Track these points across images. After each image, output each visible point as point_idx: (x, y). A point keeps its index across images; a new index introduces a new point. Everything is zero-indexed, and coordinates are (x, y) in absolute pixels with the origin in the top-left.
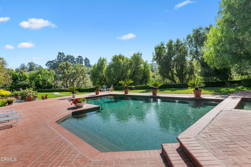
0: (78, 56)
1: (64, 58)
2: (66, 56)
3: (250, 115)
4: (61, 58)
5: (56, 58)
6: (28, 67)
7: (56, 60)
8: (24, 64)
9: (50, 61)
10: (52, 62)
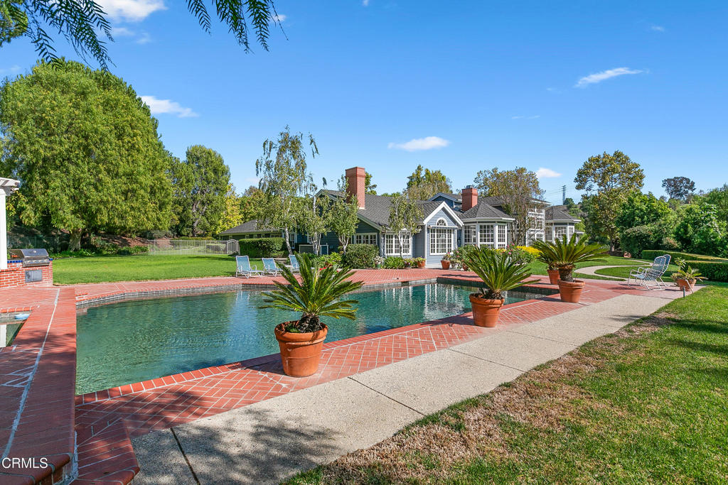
3: (3, 316)
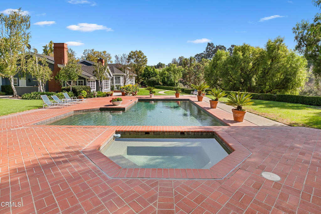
0: (232, 46)
1: (213, 49)
2: (215, 46)
4: (210, 49)
5: (205, 50)
6: (179, 61)
7: (204, 52)
8: (175, 59)
9: (198, 54)
10: (200, 55)
